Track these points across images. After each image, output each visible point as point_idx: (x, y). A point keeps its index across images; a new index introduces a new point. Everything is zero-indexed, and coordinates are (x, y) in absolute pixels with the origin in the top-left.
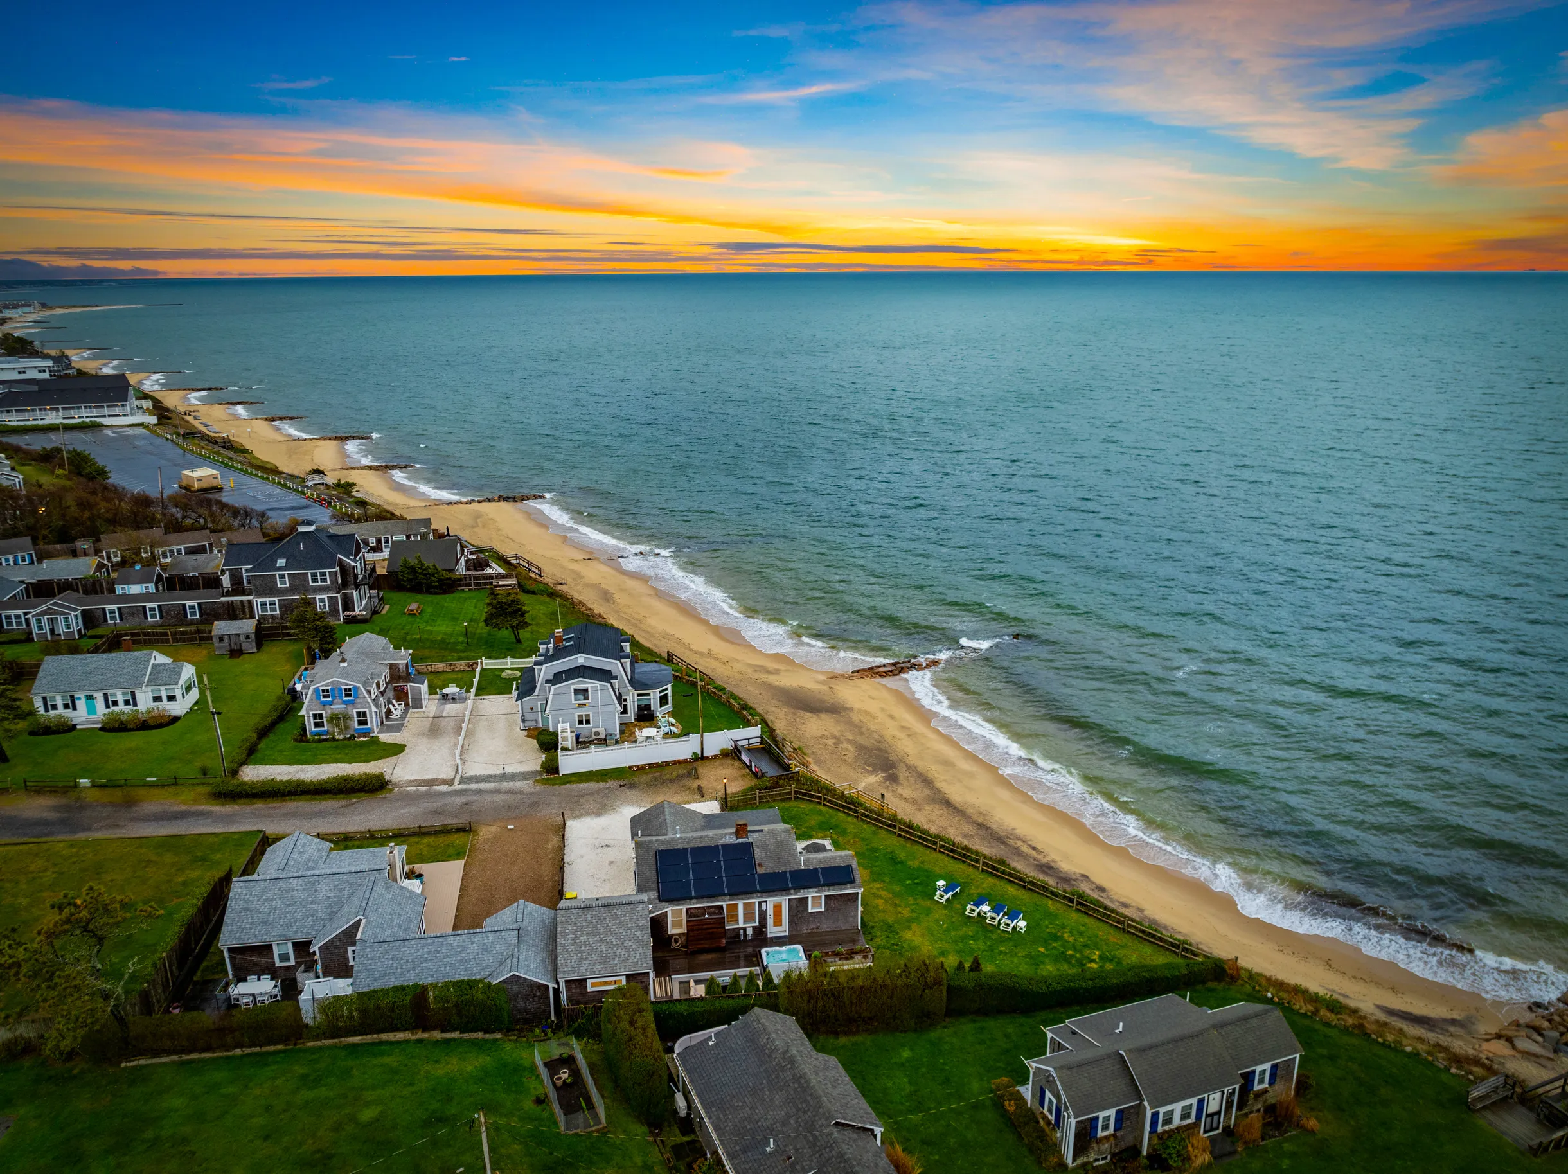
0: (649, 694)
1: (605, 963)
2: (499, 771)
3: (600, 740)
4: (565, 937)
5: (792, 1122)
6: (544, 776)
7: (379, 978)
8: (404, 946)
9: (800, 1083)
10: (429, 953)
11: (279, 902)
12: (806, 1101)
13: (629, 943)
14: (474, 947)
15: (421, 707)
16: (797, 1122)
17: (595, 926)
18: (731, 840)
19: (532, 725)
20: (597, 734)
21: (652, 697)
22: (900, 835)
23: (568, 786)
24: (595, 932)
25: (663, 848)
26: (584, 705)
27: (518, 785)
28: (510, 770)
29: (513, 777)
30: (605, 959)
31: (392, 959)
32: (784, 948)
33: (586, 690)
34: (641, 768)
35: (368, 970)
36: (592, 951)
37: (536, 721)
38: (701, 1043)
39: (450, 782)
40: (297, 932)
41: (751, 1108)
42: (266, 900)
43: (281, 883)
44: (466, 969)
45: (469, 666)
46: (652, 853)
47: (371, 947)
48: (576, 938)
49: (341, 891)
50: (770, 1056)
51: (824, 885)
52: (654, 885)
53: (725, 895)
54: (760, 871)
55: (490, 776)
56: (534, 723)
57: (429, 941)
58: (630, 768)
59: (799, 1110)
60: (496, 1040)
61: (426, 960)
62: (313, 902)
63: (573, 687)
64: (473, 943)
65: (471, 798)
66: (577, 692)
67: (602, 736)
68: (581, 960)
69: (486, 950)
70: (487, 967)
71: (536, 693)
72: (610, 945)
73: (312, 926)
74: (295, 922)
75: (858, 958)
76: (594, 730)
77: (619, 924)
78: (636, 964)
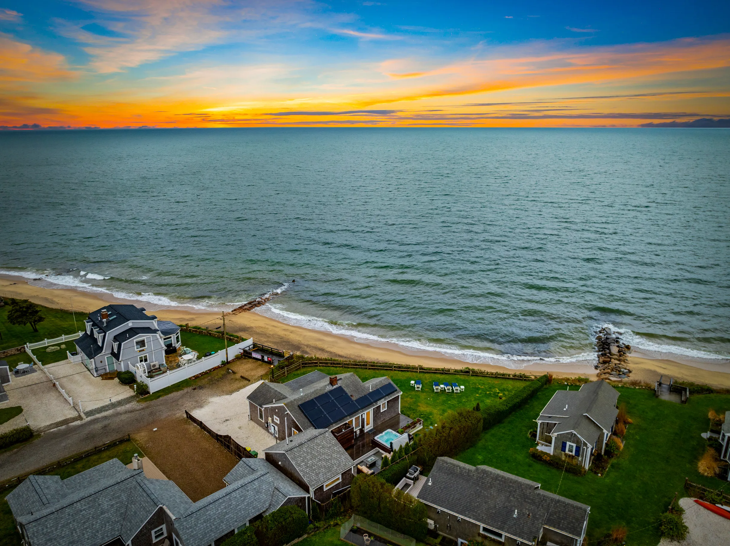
0: (171, 337)
1: (330, 471)
2: (107, 402)
3: (157, 369)
4: (299, 465)
5: (512, 499)
6: (141, 397)
7: (203, 538)
8: (207, 511)
9: (499, 480)
10: (225, 508)
11: (75, 524)
12: (510, 486)
13: (335, 455)
14: (251, 493)
15: (9, 381)
16: (514, 498)
17: (311, 453)
18: (330, 388)
19: (102, 372)
20: (154, 366)
21: (172, 338)
22: (369, 369)
23: (161, 398)
24: (314, 457)
25: (300, 403)
26: (143, 350)
27: (128, 406)
28: (114, 400)
29: (120, 403)
30: (329, 469)
31: (205, 522)
32: (384, 433)
33: (143, 341)
34: (196, 377)
35: (192, 536)
36: (320, 467)
37: (105, 369)
38: (424, 486)
39: (80, 418)
40: (103, 538)
41: (485, 503)
42: (63, 526)
43: (67, 510)
44: (254, 508)
45: (18, 350)
46: (297, 407)
47: (186, 521)
48: (306, 464)
49: (118, 497)
50: (469, 476)
51: (386, 396)
52: (309, 424)
53: (346, 416)
54: (354, 399)
55: (103, 407)
56: (104, 371)
57: (221, 501)
58: (190, 378)
59: (510, 492)
60: (305, 540)
61: (227, 513)
62: (102, 513)
63: (135, 341)
64: (248, 491)
65: (106, 422)
66: (137, 343)
67: (157, 366)
68: (317, 474)
69: (257, 492)
70: (265, 502)
71: (104, 351)
72: (327, 461)
73: (112, 529)
74: (98, 532)
75: (418, 425)
76: (152, 364)
77: (323, 447)
78: (346, 465)
